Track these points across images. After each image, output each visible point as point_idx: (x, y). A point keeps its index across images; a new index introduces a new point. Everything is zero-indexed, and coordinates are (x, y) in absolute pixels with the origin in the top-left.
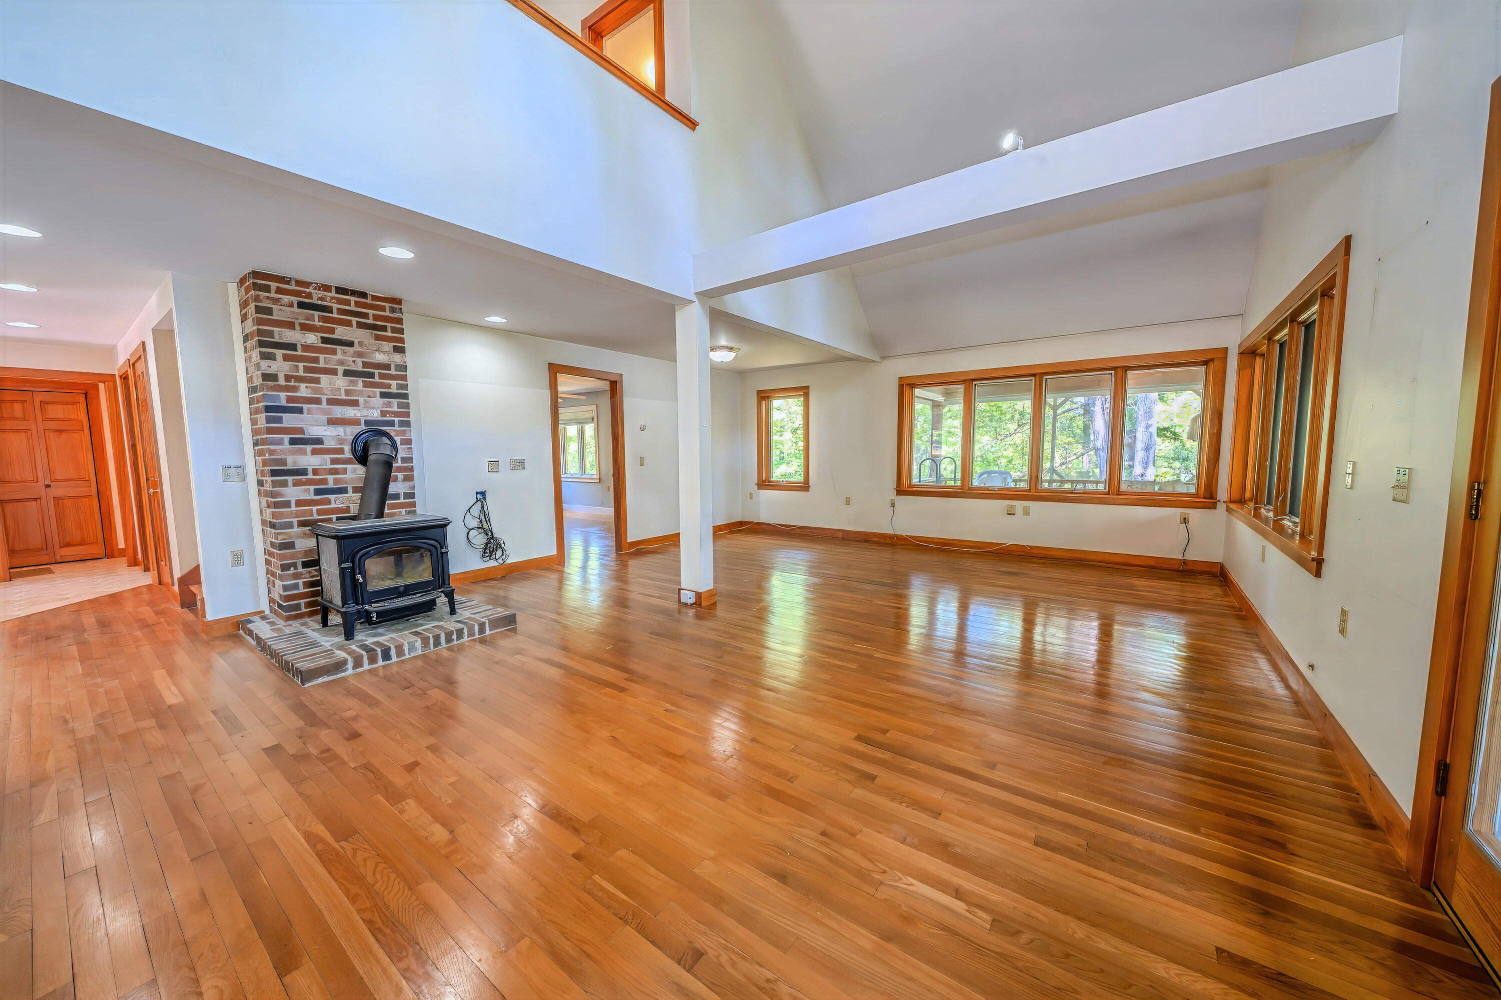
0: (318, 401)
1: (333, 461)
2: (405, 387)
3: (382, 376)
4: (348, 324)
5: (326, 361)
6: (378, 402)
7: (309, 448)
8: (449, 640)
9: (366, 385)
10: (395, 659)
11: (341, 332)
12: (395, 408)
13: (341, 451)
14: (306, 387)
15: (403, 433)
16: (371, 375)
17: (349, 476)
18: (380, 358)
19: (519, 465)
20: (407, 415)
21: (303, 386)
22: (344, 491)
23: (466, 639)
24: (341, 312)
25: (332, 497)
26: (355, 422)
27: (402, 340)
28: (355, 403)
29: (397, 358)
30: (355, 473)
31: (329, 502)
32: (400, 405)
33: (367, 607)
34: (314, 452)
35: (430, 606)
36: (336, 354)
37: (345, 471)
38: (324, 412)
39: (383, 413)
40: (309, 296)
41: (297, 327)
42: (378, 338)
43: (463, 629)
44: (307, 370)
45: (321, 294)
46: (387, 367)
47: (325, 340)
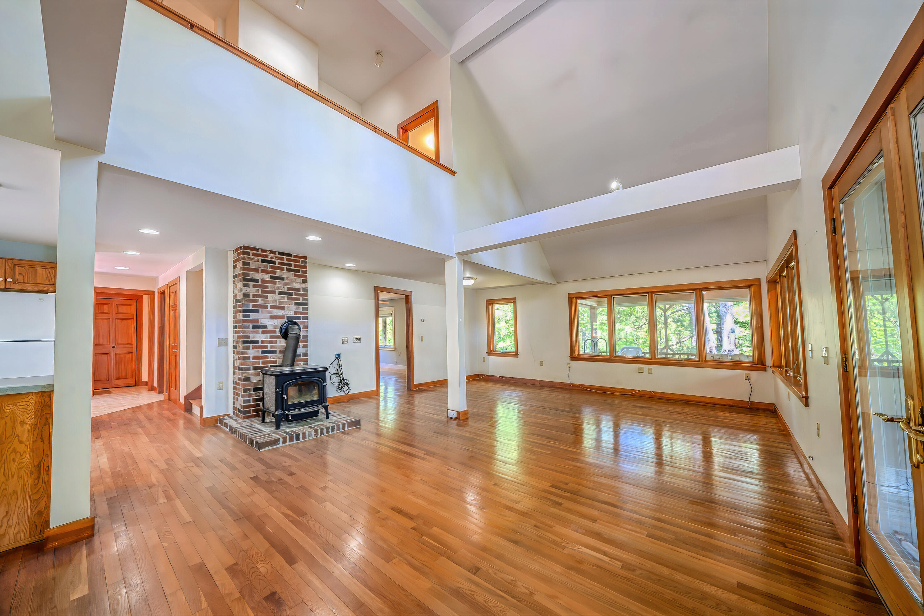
0: (266, 307)
1: (271, 337)
2: (306, 300)
3: (296, 294)
4: (282, 269)
5: (271, 288)
6: (294, 307)
7: (261, 330)
8: (327, 432)
9: (288, 299)
10: (301, 440)
11: (279, 273)
12: (301, 310)
13: (275, 332)
14: (262, 300)
15: (304, 323)
16: (291, 294)
17: (278, 344)
18: (295, 285)
19: (357, 340)
20: (307, 313)
21: (260, 299)
22: (274, 352)
23: (336, 431)
24: (280, 263)
25: (269, 355)
26: (282, 317)
27: (306, 277)
28: (282, 308)
29: (304, 286)
30: (281, 343)
31: (267, 357)
32: (303, 309)
33: (287, 412)
34: (263, 332)
35: (316, 413)
36: (276, 284)
37: (276, 342)
38: (269, 312)
39: (296, 313)
40: (266, 256)
41: (260, 271)
42: (295, 276)
43: (334, 426)
44: (263, 292)
45: (272, 255)
46: (298, 290)
47: (272, 277)
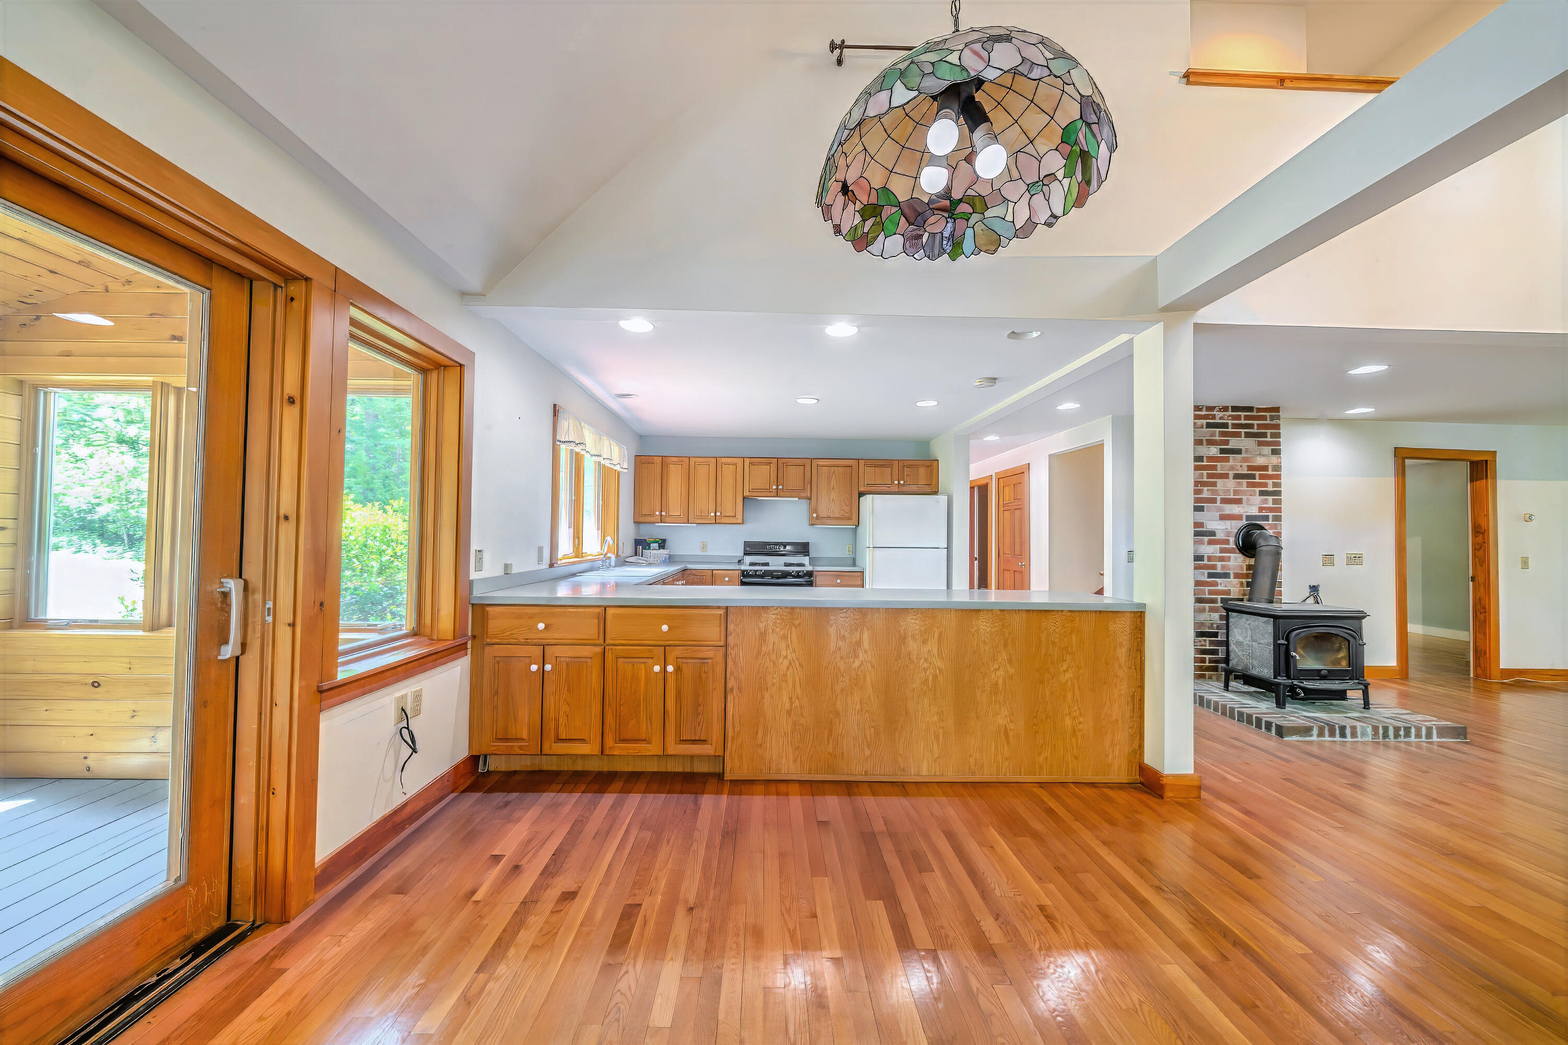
0: (1213, 501)
1: (1222, 551)
2: (1279, 485)
3: (1261, 477)
4: (1238, 435)
5: (1222, 469)
6: (1257, 499)
7: (1206, 539)
8: (1397, 736)
9: (1249, 485)
10: (1349, 739)
11: (1234, 443)
12: (1270, 505)
13: (1227, 542)
14: (1208, 490)
15: (1275, 527)
16: (1253, 477)
17: (1231, 563)
18: (1260, 461)
19: (1355, 559)
20: (1279, 510)
21: (1205, 489)
22: (1226, 576)
23: (1413, 738)
24: (1235, 426)
25: (1219, 580)
26: (1238, 517)
27: (1278, 444)
28: (1239, 501)
29: (1274, 460)
30: (1237, 561)
31: (1216, 584)
32: (1275, 502)
33: (1296, 682)
34: (1210, 543)
35: (1341, 695)
36: (1229, 462)
37: (1229, 559)
38: (1219, 509)
39: (1261, 509)
40: (1214, 417)
41: (1205, 443)
42: (1260, 444)
43: (1410, 728)
44: (1209, 476)
45: (1221, 414)
46: (1265, 468)
47: (1222, 451)
